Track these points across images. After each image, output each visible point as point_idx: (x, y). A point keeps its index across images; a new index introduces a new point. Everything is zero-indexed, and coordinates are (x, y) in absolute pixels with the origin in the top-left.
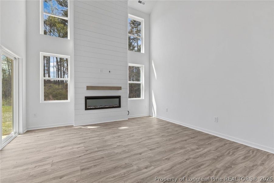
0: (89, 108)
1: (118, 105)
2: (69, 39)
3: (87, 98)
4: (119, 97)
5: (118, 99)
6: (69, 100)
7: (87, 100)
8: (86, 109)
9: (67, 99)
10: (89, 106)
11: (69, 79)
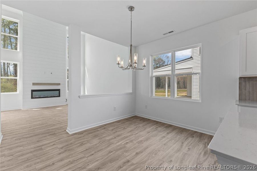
0: (35, 97)
1: (58, 95)
2: (19, 51)
3: (33, 91)
4: (59, 90)
5: (58, 91)
6: (18, 92)
7: (33, 92)
8: (32, 98)
9: (16, 91)
10: (34, 96)
11: (18, 78)
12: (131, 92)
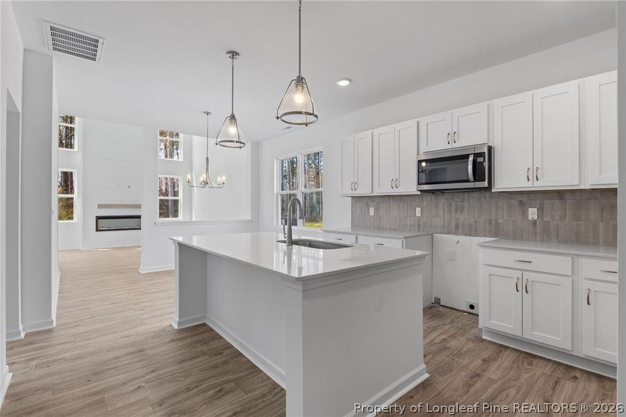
0: (101, 229)
2: (77, 150)
3: (98, 218)
4: (139, 217)
6: (75, 220)
7: (98, 220)
8: (97, 230)
9: (72, 218)
11: (75, 196)
12: (249, 218)
